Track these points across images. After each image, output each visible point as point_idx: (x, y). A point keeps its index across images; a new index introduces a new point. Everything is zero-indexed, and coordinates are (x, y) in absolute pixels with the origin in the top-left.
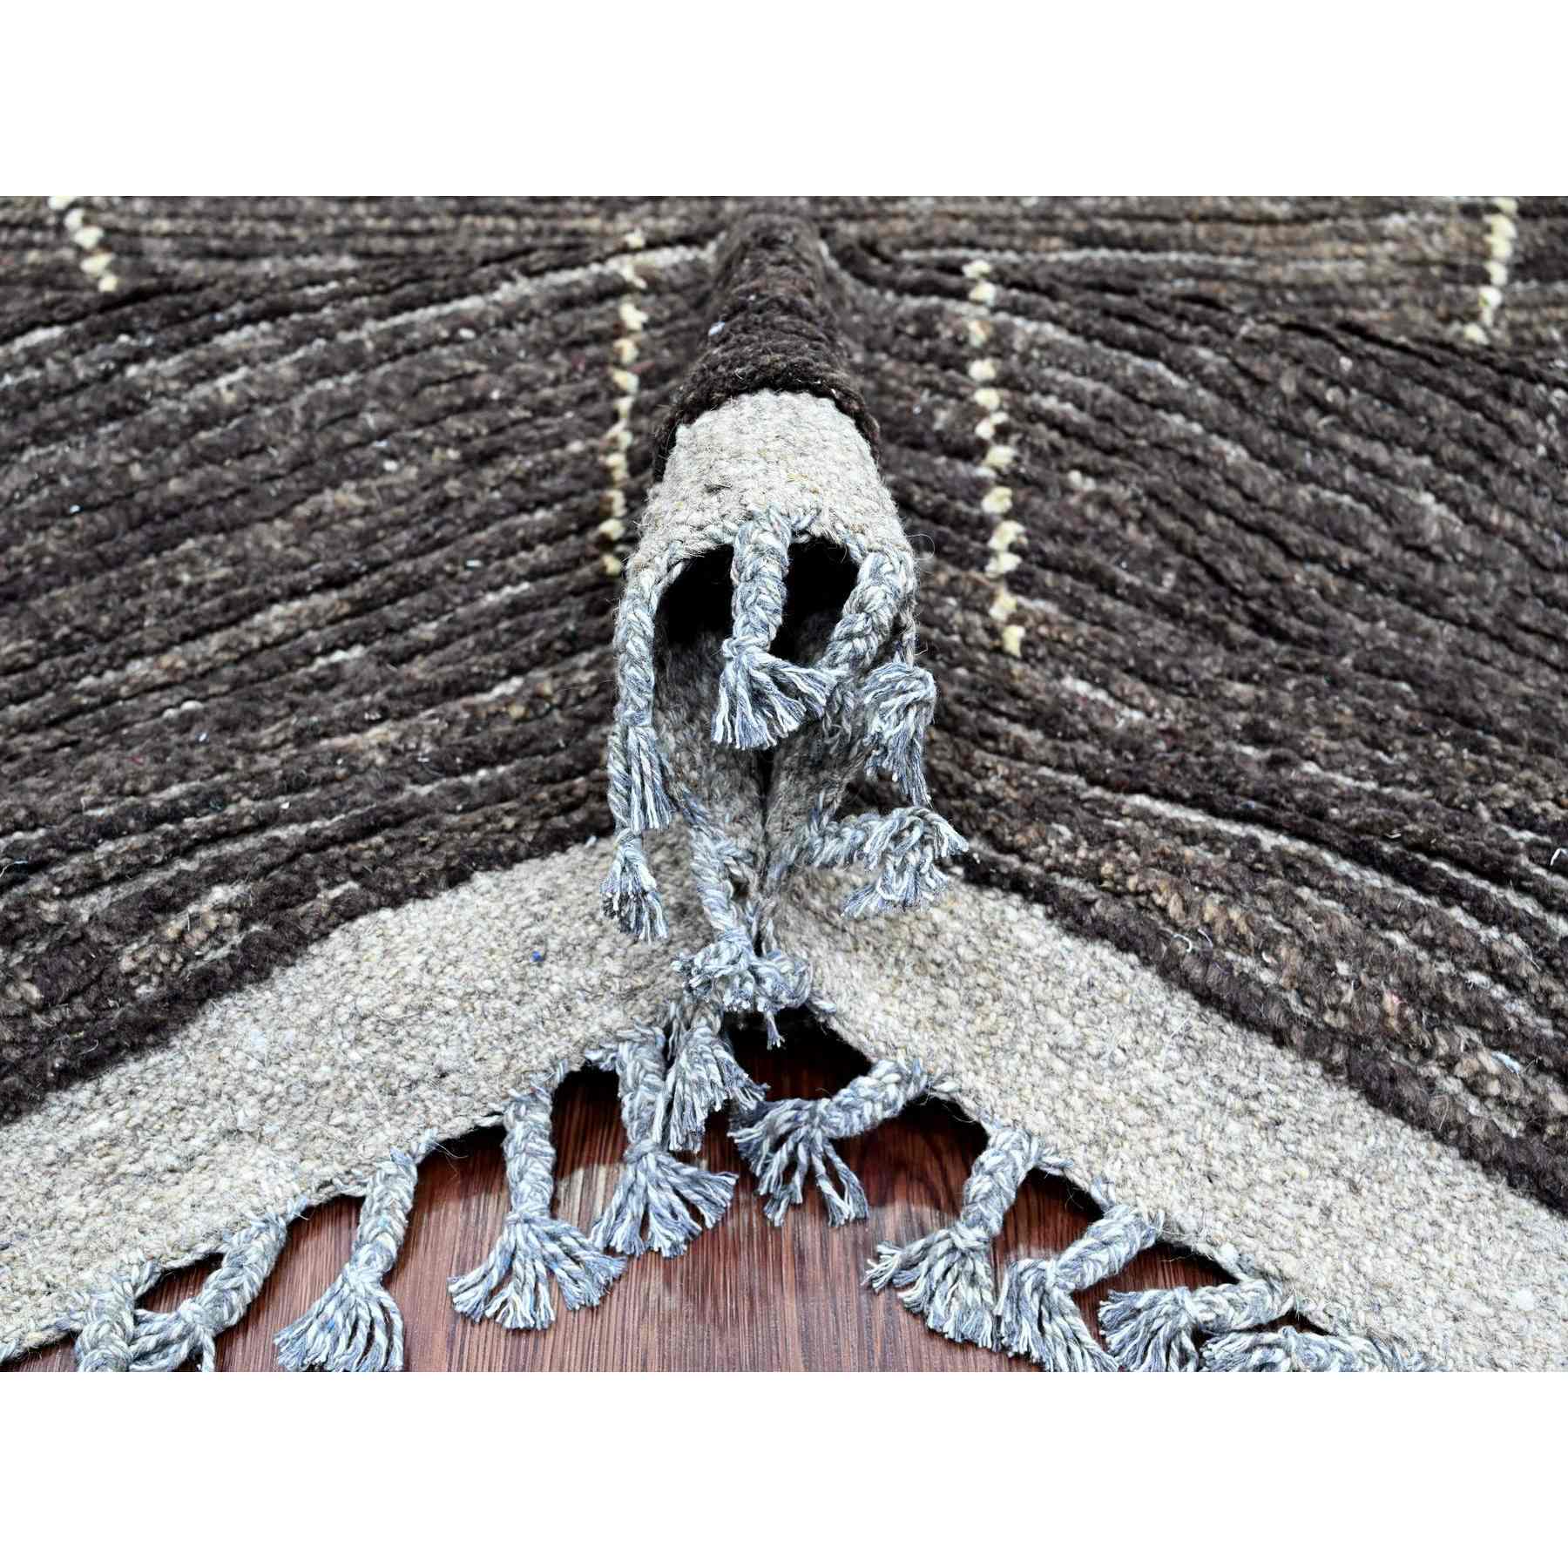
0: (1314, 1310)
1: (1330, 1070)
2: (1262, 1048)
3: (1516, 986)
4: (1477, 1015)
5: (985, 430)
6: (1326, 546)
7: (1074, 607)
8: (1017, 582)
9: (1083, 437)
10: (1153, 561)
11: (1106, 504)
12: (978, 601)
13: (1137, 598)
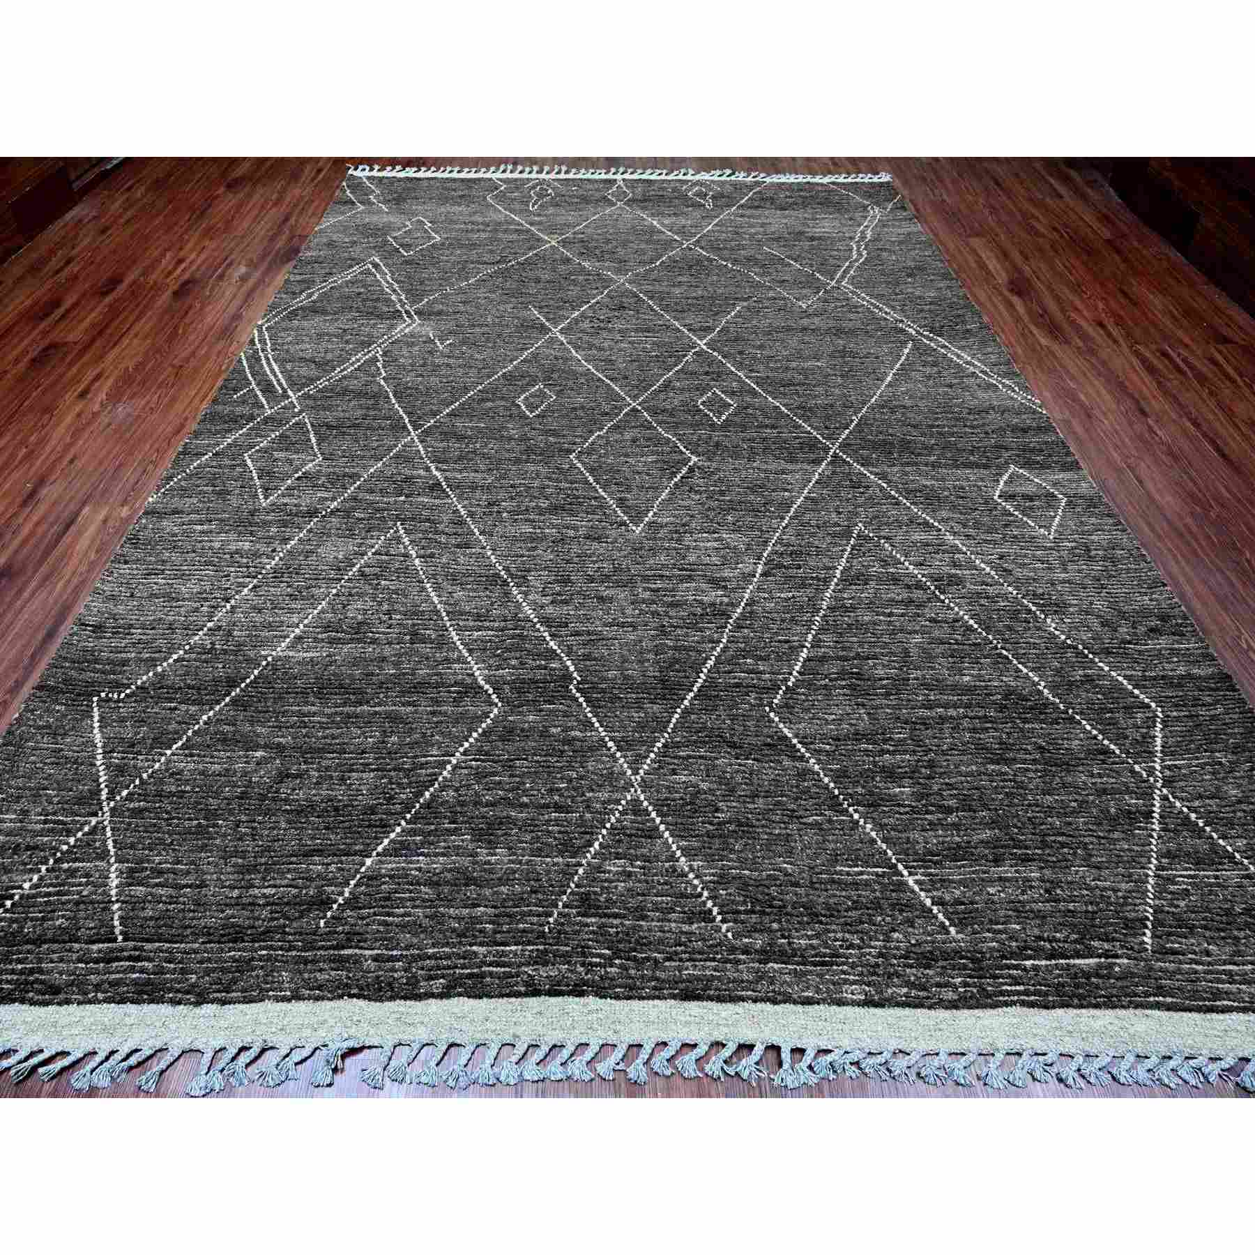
0: (848, 1049)
1: (829, 1004)
2: (816, 1007)
3: (849, 974)
4: (846, 981)
5: (699, 890)
6: (773, 883)
7: (735, 921)
8: (724, 921)
9: (718, 882)
10: (745, 903)
11: (730, 894)
12: (718, 930)
13: (746, 912)
